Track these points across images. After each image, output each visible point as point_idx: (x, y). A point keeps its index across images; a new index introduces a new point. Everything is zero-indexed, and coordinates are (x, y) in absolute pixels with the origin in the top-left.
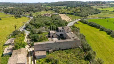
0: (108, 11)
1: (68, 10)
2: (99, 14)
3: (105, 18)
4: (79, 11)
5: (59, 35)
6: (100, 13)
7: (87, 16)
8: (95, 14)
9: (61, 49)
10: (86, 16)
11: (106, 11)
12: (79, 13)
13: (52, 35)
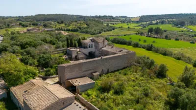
0: (122, 27)
1: (66, 25)
2: (113, 31)
3: (125, 35)
4: (86, 26)
5: (88, 54)
6: (114, 29)
7: (100, 33)
8: (108, 31)
9: (110, 71)
10: (98, 34)
11: (120, 27)
12: (86, 30)
13: (76, 54)
